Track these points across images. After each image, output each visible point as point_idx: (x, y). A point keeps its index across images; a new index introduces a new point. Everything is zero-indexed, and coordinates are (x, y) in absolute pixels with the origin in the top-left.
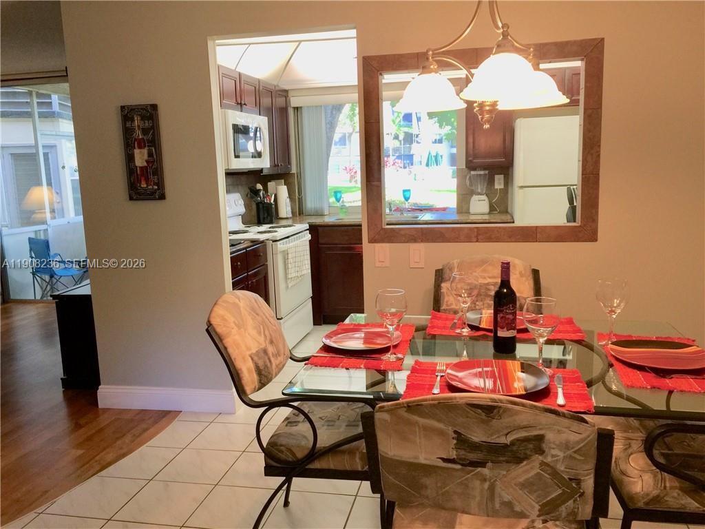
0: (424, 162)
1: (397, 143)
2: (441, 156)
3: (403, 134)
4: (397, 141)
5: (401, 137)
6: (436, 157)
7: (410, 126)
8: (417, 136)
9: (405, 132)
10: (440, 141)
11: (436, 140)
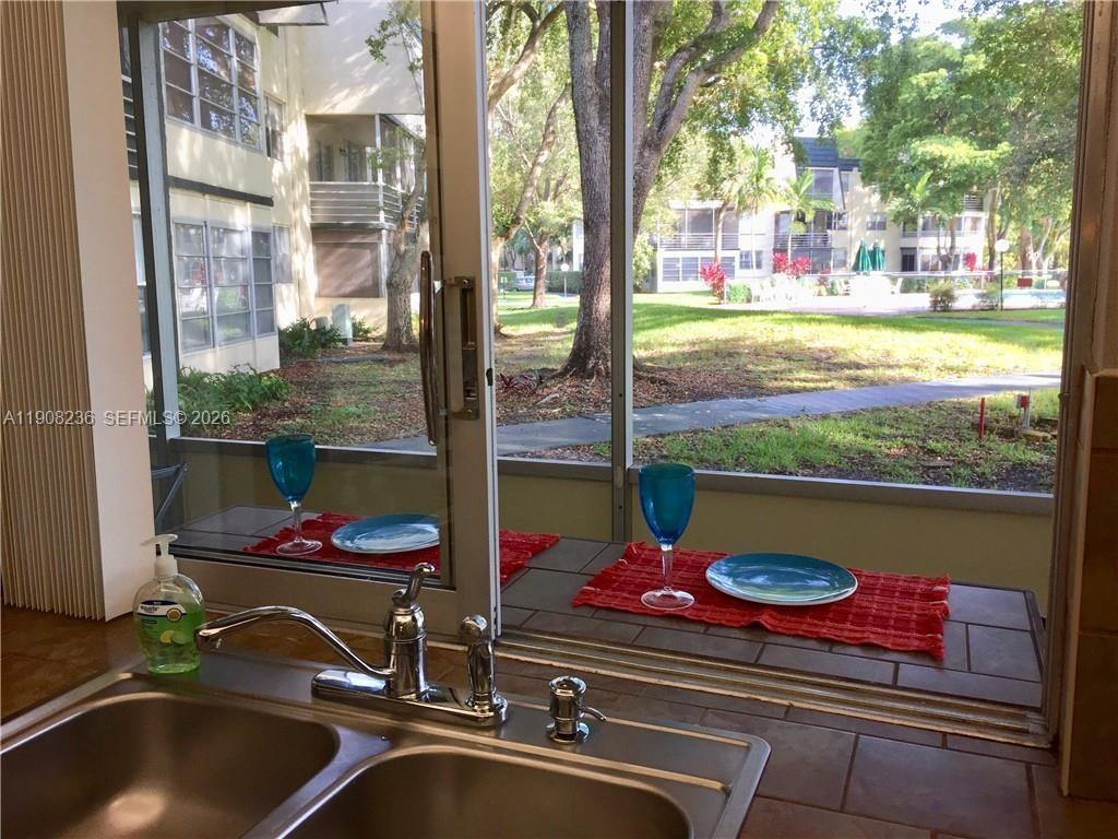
0: (852, 260)
1: (800, 229)
2: (883, 252)
3: (814, 212)
4: (801, 223)
5: (809, 217)
6: (873, 254)
7: (829, 199)
8: (840, 216)
9: (816, 209)
10: (882, 226)
11: (874, 223)
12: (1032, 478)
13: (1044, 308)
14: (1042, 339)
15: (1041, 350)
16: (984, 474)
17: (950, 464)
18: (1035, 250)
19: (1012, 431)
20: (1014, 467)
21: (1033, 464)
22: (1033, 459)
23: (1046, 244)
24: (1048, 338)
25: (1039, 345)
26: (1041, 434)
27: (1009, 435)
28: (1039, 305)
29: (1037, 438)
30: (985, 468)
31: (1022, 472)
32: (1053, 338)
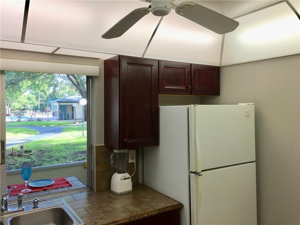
12: (29, 165)
13: (13, 122)
14: (17, 130)
15: (18, 133)
16: (17, 166)
17: (8, 165)
18: (7, 106)
19: (20, 155)
20: (24, 163)
21: (28, 162)
22: (28, 161)
23: (10, 104)
24: (18, 130)
25: (17, 132)
26: (27, 154)
27: (19, 156)
28: (12, 121)
29: (26, 156)
30: (17, 165)
31: (26, 164)
32: (20, 130)
